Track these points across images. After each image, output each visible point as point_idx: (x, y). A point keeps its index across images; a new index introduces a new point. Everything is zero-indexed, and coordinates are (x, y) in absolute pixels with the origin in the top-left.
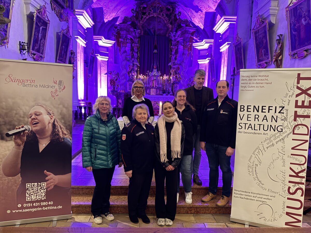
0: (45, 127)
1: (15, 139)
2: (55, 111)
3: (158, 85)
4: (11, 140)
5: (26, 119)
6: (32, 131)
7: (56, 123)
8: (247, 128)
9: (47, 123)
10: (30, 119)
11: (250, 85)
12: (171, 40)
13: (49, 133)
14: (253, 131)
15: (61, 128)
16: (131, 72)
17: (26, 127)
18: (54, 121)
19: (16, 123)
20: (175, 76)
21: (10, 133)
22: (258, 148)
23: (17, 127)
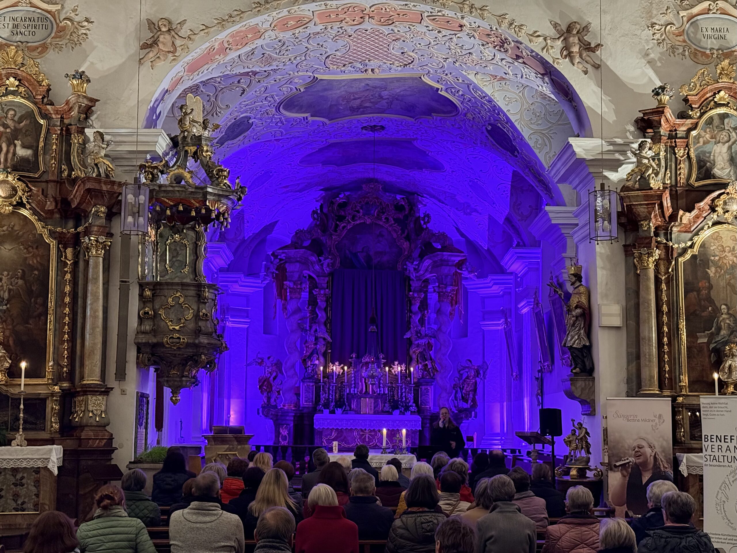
0: (647, 460)
1: (621, 470)
2: (656, 444)
3: (380, 387)
4: (618, 471)
5: (630, 452)
6: (635, 463)
7: (657, 456)
8: (711, 460)
9: (649, 456)
10: (634, 452)
11: (712, 413)
12: (409, 279)
13: (651, 466)
14: (718, 463)
15: (662, 461)
16: (310, 357)
17: (631, 459)
18: (655, 454)
19: (622, 456)
20: (423, 366)
21: (618, 464)
22: (724, 482)
23: (623, 459)
